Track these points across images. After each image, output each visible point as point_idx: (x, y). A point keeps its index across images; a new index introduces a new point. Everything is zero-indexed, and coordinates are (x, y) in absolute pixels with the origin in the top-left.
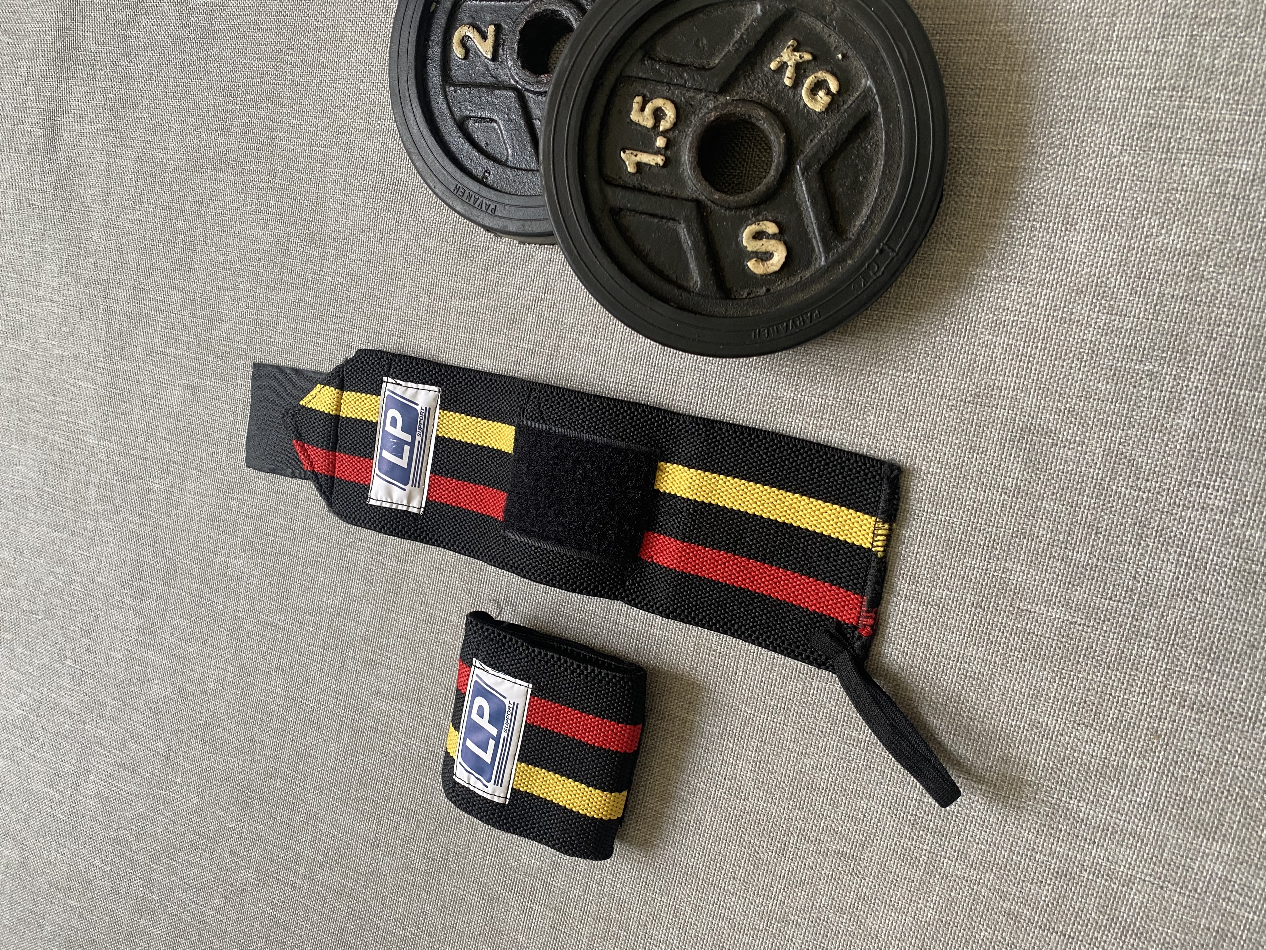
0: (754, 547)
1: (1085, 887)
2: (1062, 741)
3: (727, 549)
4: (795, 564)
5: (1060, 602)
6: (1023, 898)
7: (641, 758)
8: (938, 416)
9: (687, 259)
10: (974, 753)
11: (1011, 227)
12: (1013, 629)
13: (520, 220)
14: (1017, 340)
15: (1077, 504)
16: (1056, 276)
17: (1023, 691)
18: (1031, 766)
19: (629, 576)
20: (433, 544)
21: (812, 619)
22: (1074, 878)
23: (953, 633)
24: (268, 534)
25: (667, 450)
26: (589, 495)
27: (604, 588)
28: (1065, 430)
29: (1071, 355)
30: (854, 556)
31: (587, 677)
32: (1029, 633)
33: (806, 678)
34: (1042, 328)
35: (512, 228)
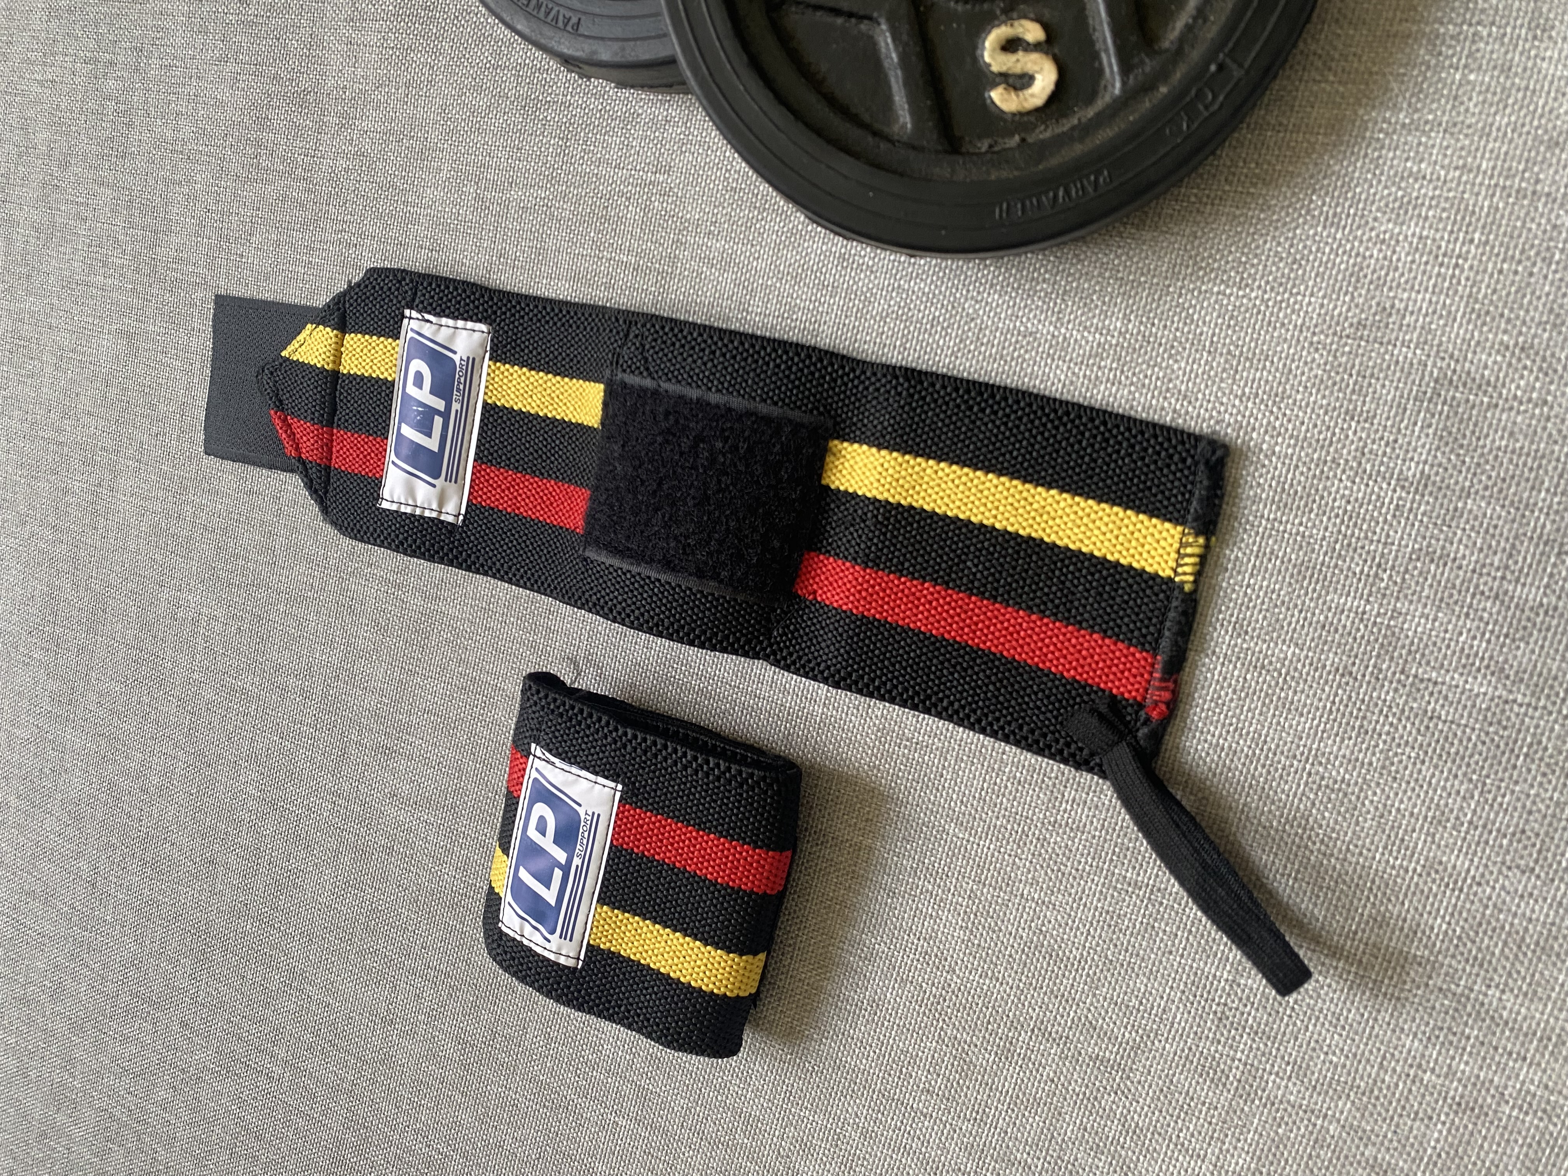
0: (979, 576)
1: (1505, 1128)
2: (1480, 894)
3: (936, 580)
4: (1045, 604)
5: (1488, 667)
6: (1399, 1141)
7: (789, 903)
8: (1293, 361)
9: (890, 88)
10: (1328, 910)
11: (1437, 37)
12: (1403, 711)
13: (617, 39)
14: (1437, 230)
15: (1527, 505)
16: (1513, 118)
17: (1416, 811)
18: (1424, 932)
19: (778, 622)
20: (477, 572)
21: (1069, 692)
22: (1487, 1115)
23: (1302, 715)
24: (237, 556)
25: (844, 421)
26: (719, 491)
27: (738, 640)
28: (1513, 381)
29: (1532, 253)
30: (1144, 591)
31: (707, 775)
32: (1431, 718)
33: (1054, 785)
34: (1482, 208)
35: (605, 55)
